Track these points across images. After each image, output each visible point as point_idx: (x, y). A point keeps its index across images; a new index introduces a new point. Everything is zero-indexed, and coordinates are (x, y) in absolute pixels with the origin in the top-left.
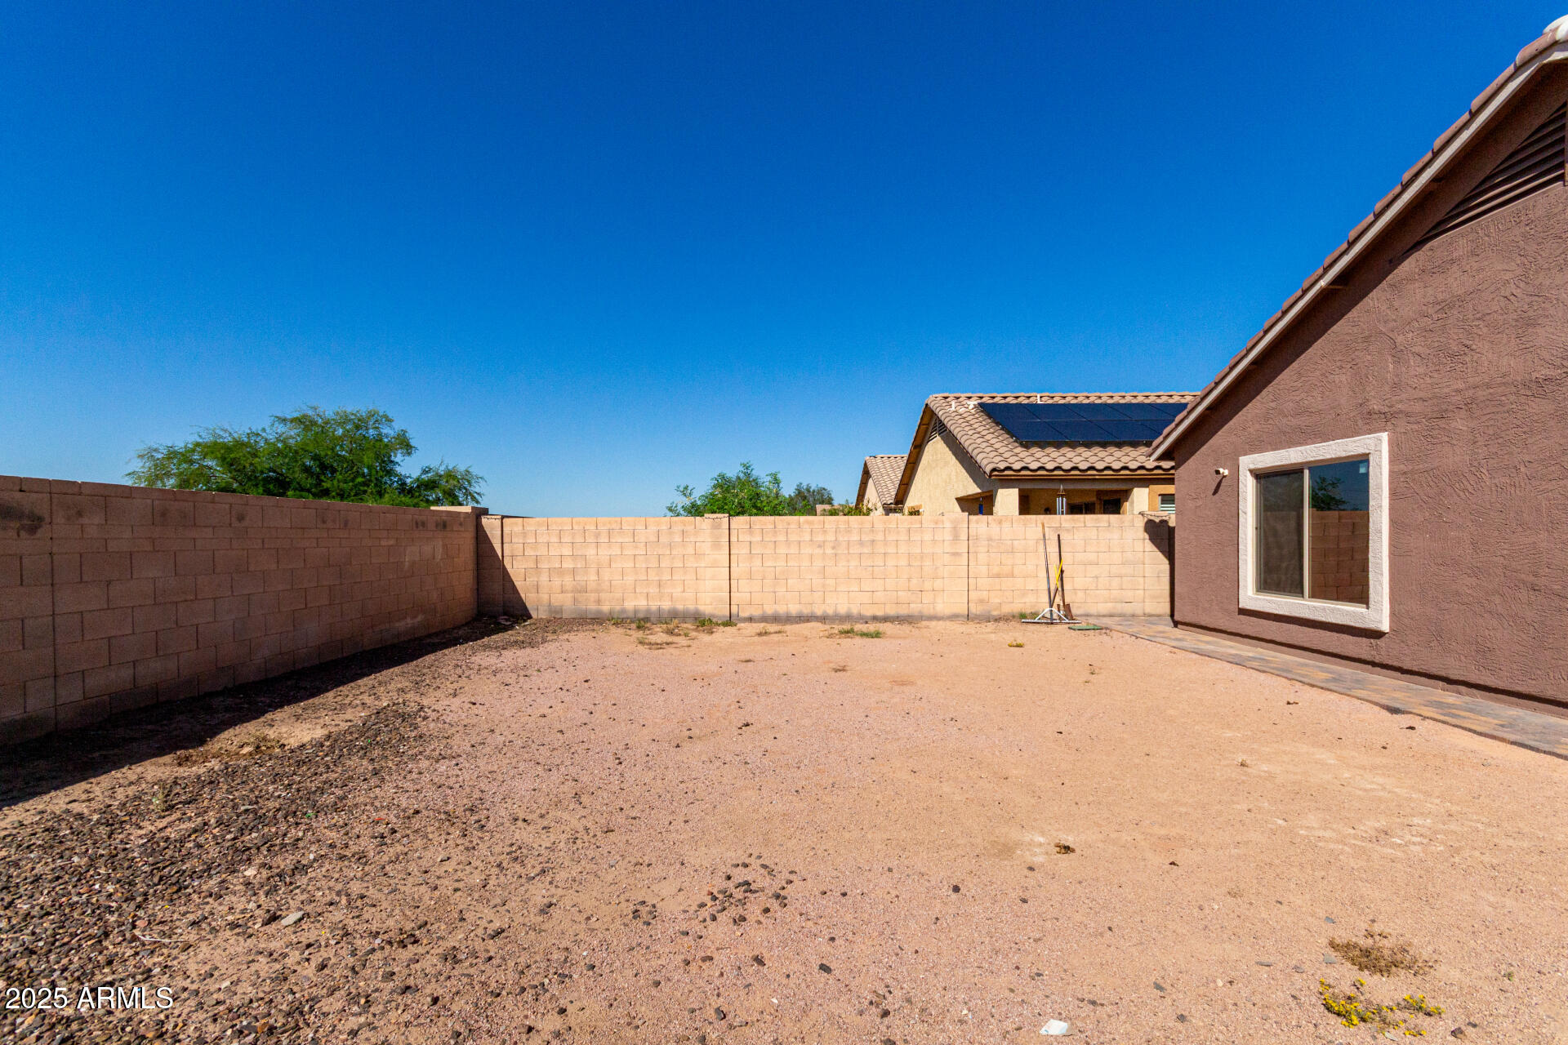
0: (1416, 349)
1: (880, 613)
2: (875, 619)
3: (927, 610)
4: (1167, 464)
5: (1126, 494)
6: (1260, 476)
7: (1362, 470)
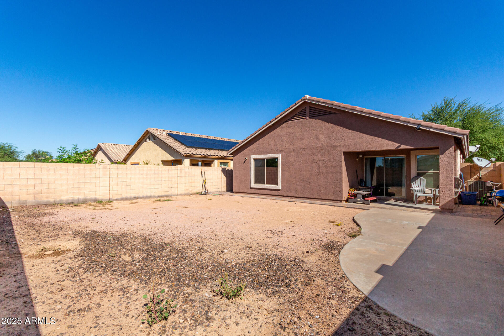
0: (285, 140)
1: (160, 195)
2: (159, 196)
3: (173, 193)
4: (231, 156)
5: (212, 162)
6: (255, 160)
7: (276, 160)
